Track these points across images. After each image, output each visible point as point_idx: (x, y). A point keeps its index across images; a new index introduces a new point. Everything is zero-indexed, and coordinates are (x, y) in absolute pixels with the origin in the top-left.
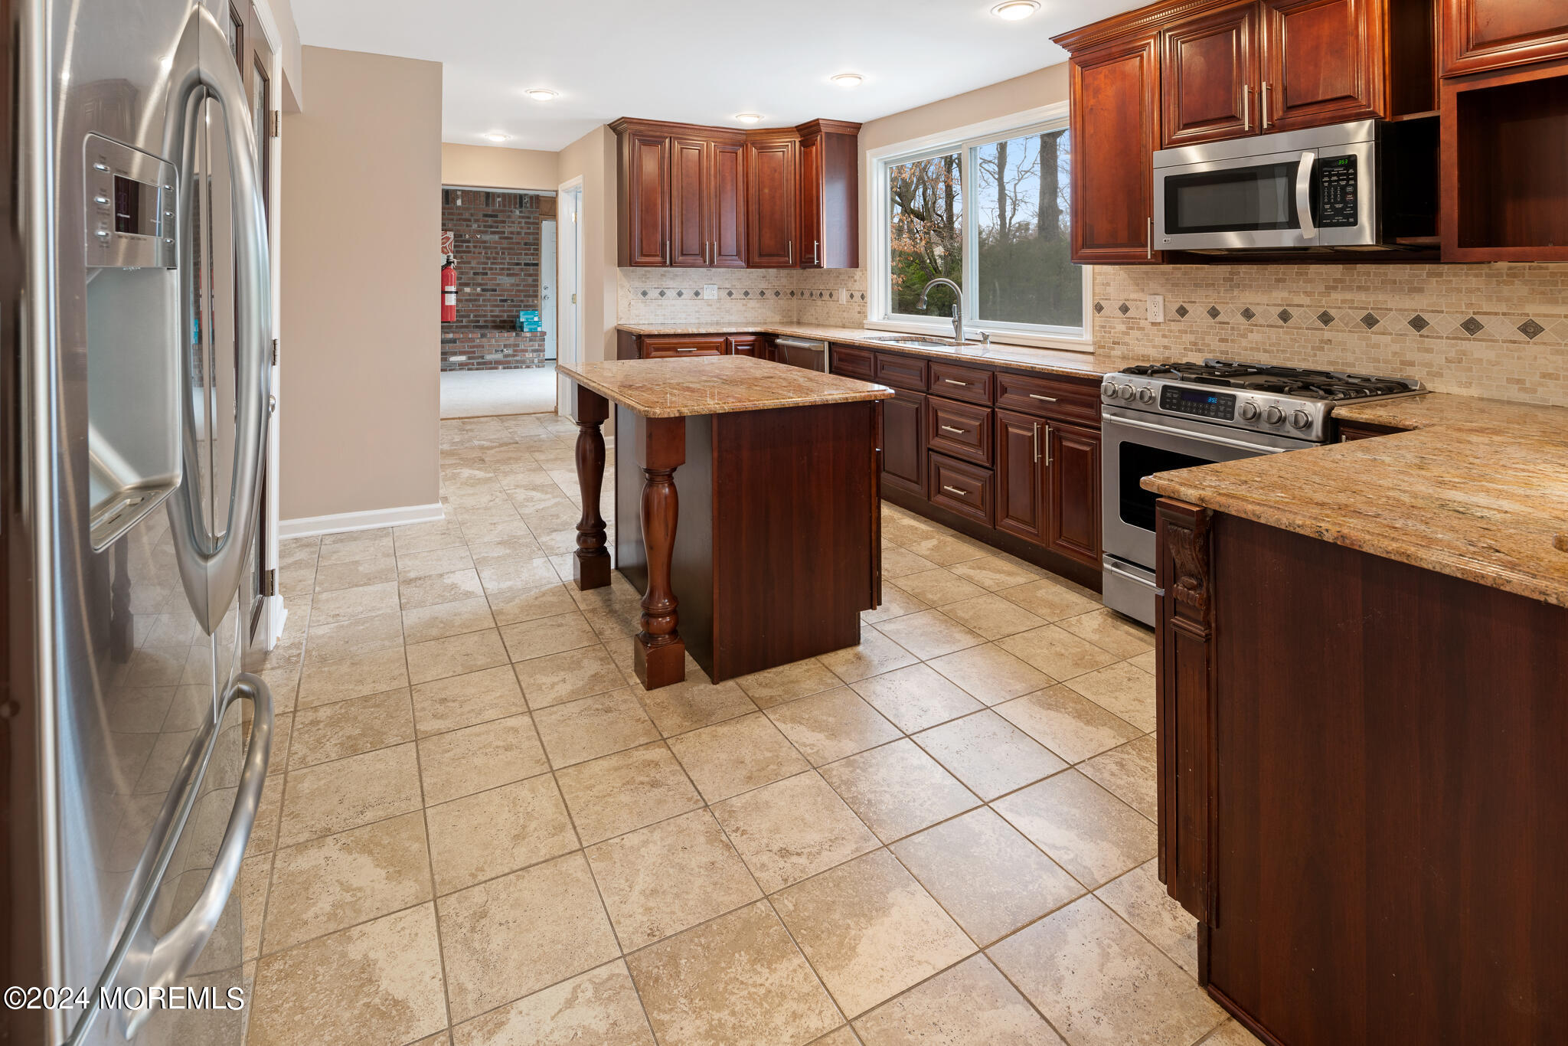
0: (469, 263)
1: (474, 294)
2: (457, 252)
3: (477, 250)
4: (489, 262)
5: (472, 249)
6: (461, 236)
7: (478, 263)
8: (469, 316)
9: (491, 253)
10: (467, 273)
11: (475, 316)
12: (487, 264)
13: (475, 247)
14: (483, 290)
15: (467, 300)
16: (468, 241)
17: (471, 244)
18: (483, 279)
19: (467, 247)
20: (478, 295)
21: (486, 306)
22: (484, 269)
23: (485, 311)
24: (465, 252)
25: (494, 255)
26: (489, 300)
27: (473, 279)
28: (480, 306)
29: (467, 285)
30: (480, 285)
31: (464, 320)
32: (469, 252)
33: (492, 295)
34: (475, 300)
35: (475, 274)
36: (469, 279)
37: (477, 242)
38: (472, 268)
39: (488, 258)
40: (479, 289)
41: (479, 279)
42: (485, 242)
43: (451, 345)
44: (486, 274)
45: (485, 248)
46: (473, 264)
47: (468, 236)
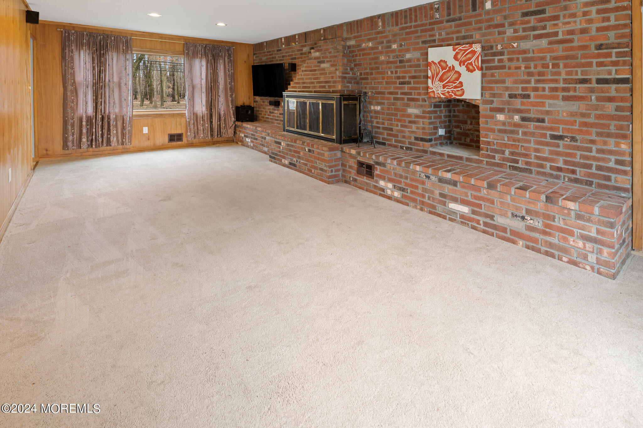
0: (503, 82)
1: (510, 124)
2: (488, 68)
3: (514, 64)
4: (533, 79)
5: (507, 64)
6: (492, 47)
7: (516, 82)
8: (503, 152)
9: (536, 67)
10: (500, 95)
11: (512, 153)
12: (529, 82)
13: (510, 60)
14: (523, 119)
15: (500, 131)
16: (502, 54)
17: (505, 57)
18: (523, 104)
19: (500, 61)
20: (515, 125)
21: (529, 142)
22: (524, 89)
23: (526, 149)
24: (496, 68)
25: (540, 69)
26: (533, 134)
27: (509, 103)
28: (519, 140)
29: (501, 110)
30: (519, 111)
31: (497, 156)
32: (503, 67)
33: (536, 127)
34: (512, 132)
35: (511, 96)
36: (503, 103)
37: (514, 53)
38: (507, 89)
39: (530, 74)
40: (517, 118)
41: (518, 103)
42: (524, 52)
43: (451, 187)
44: (528, 96)
45: (525, 60)
46: (508, 84)
47: (499, 47)
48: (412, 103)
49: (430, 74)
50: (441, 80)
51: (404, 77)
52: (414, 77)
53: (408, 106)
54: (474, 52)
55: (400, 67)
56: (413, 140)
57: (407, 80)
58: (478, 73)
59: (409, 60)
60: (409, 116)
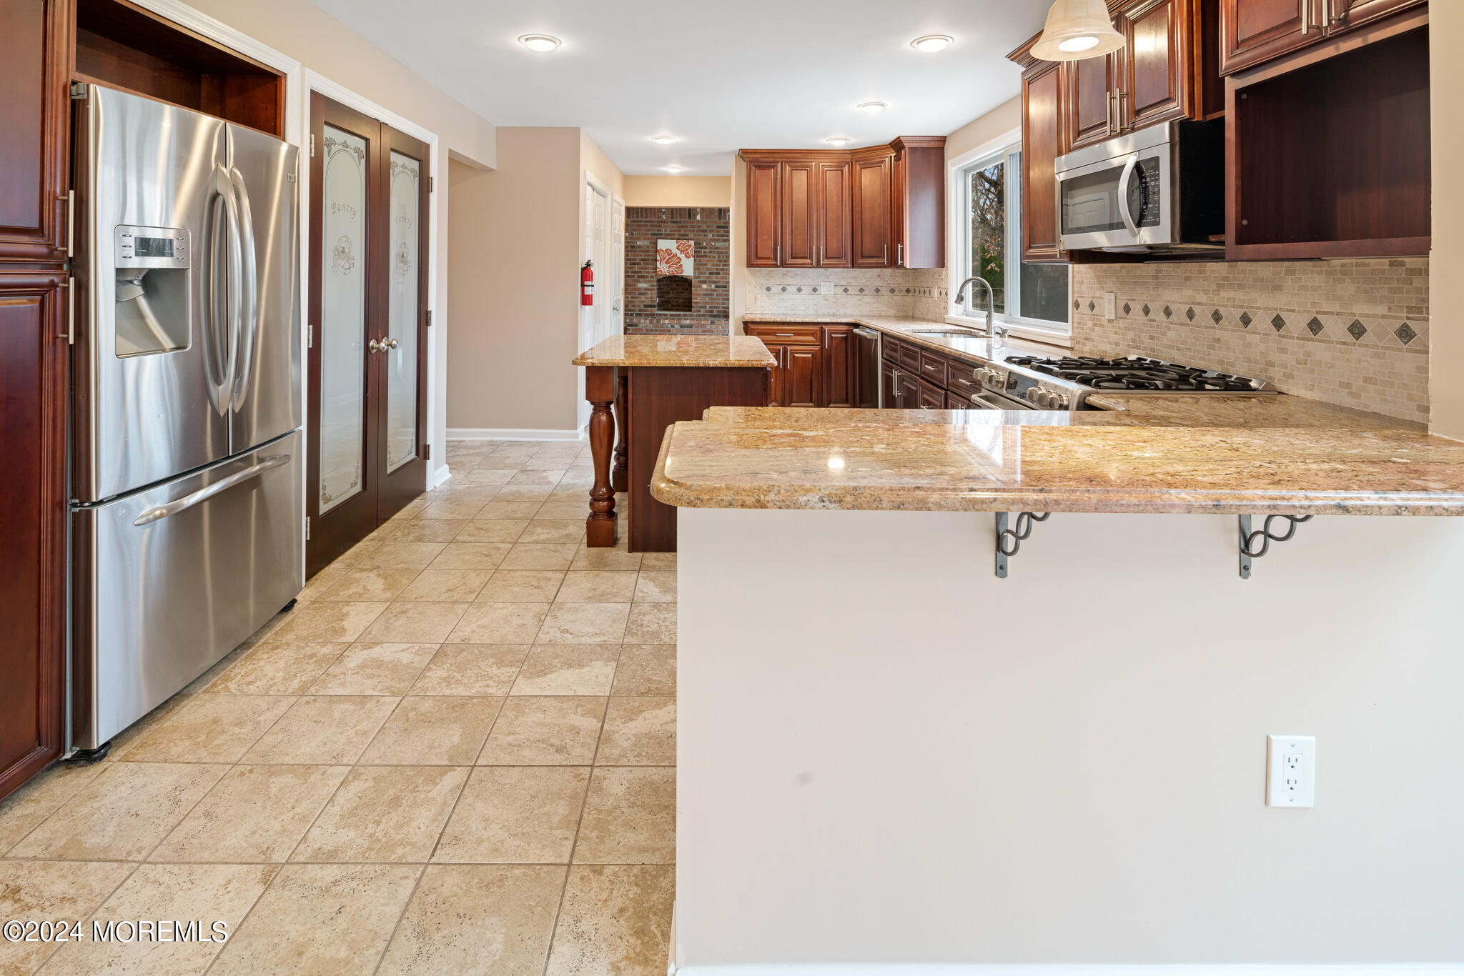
0: (706, 265)
1: (710, 290)
2: (697, 256)
3: (712, 255)
4: (721, 264)
5: (708, 254)
6: (700, 244)
7: (713, 265)
8: (706, 307)
9: (723, 257)
10: (704, 273)
11: (710, 307)
12: (719, 265)
13: (710, 252)
14: (717, 287)
15: (704, 295)
16: (706, 248)
17: (707, 250)
18: (716, 278)
19: (705, 252)
20: (713, 290)
21: (718, 299)
22: (717, 269)
23: (718, 303)
24: (702, 256)
25: (725, 258)
26: (721, 295)
27: (709, 278)
28: (714, 299)
29: (704, 282)
30: (714, 282)
31: (702, 310)
32: (706, 256)
33: (723, 291)
34: (711, 295)
35: (710, 273)
36: (706, 277)
37: (711, 248)
38: (708, 269)
39: (720, 261)
40: (713, 286)
41: (714, 278)
42: (718, 248)
44: (719, 274)
45: (718, 253)
46: (709, 266)
47: (705, 244)
48: (642, 279)
49: (658, 258)
50: (667, 263)
51: (634, 260)
52: (643, 260)
53: (638, 281)
54: (690, 246)
55: (632, 251)
56: (642, 307)
57: (638, 261)
58: (692, 259)
59: (639, 247)
60: (639, 289)
